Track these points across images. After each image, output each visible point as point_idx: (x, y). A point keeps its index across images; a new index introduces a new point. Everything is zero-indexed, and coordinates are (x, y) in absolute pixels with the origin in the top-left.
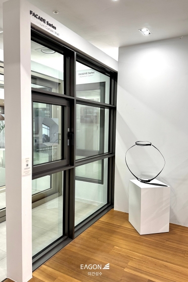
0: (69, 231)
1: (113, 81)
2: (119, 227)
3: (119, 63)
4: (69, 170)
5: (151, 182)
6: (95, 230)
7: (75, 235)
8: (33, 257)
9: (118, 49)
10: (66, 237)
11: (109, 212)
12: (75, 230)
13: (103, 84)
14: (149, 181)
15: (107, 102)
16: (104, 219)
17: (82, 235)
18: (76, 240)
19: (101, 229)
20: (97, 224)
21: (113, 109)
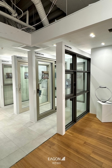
0: (74, 119)
1: (88, 62)
2: (93, 119)
3: (91, 55)
4: (74, 98)
5: (106, 102)
6: (84, 120)
7: (77, 121)
8: (66, 126)
9: (91, 49)
10: (73, 122)
11: (88, 114)
12: (77, 119)
13: (84, 63)
14: (105, 102)
15: (86, 70)
16: (86, 116)
17: (79, 121)
18: (77, 123)
19: (86, 119)
20: (84, 118)
21: (89, 73)
